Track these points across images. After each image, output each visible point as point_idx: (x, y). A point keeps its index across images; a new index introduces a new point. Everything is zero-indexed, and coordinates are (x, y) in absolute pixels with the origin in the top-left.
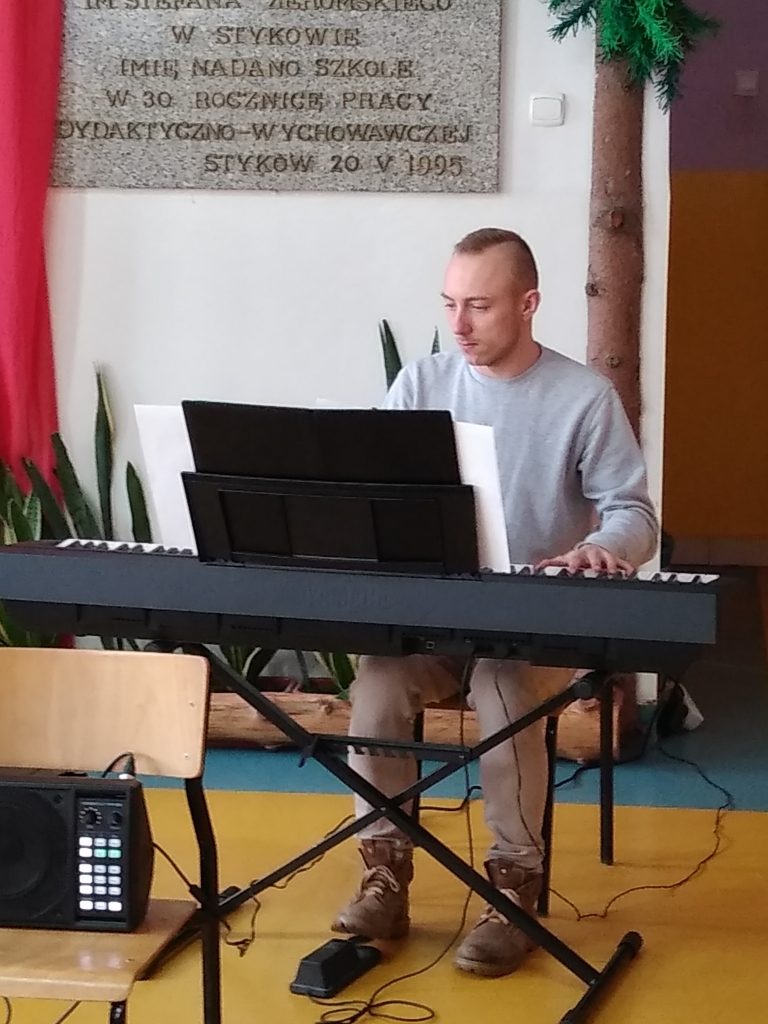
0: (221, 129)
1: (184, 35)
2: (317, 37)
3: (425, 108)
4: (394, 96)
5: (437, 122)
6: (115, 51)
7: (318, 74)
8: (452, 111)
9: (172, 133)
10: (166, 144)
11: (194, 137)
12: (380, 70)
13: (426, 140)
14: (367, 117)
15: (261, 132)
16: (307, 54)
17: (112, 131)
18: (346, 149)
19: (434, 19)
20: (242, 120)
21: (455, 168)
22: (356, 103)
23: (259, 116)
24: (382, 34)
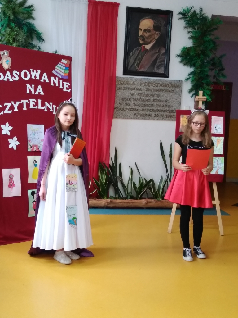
0: (137, 109)
1: (132, 94)
2: (153, 96)
3: (169, 107)
4: (165, 105)
5: (171, 110)
6: (121, 96)
7: (153, 101)
8: (173, 108)
9: (130, 110)
10: (129, 112)
11: (133, 111)
12: (162, 101)
13: (169, 112)
14: (160, 108)
15: (143, 110)
16: (152, 98)
17: (120, 109)
18: (157, 114)
19: (171, 94)
20: (141, 108)
21: (173, 117)
22: (158, 106)
23: (143, 108)
24: (163, 96)
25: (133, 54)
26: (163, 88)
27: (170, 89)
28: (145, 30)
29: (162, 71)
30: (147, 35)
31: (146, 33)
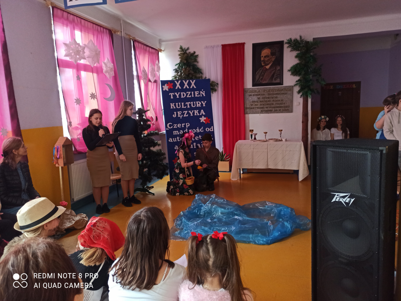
0: (263, 108)
1: (259, 98)
2: (273, 98)
3: (284, 104)
4: (281, 103)
5: (286, 105)
6: (252, 100)
7: (273, 102)
10: (257, 109)
11: (260, 109)
12: (279, 101)
13: (284, 108)
14: (278, 105)
15: (267, 108)
16: (272, 100)
17: (251, 108)
18: (276, 109)
19: (285, 95)
20: (265, 106)
21: (287, 110)
23: (266, 106)
24: (280, 97)
25: (258, 73)
26: (279, 92)
27: (284, 92)
28: (265, 57)
29: (278, 81)
30: (266, 59)
31: (266, 58)
